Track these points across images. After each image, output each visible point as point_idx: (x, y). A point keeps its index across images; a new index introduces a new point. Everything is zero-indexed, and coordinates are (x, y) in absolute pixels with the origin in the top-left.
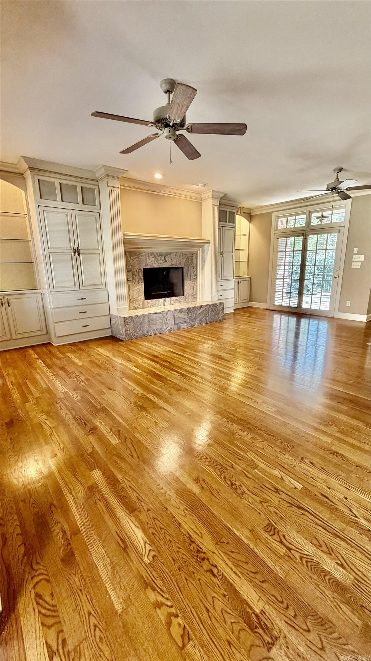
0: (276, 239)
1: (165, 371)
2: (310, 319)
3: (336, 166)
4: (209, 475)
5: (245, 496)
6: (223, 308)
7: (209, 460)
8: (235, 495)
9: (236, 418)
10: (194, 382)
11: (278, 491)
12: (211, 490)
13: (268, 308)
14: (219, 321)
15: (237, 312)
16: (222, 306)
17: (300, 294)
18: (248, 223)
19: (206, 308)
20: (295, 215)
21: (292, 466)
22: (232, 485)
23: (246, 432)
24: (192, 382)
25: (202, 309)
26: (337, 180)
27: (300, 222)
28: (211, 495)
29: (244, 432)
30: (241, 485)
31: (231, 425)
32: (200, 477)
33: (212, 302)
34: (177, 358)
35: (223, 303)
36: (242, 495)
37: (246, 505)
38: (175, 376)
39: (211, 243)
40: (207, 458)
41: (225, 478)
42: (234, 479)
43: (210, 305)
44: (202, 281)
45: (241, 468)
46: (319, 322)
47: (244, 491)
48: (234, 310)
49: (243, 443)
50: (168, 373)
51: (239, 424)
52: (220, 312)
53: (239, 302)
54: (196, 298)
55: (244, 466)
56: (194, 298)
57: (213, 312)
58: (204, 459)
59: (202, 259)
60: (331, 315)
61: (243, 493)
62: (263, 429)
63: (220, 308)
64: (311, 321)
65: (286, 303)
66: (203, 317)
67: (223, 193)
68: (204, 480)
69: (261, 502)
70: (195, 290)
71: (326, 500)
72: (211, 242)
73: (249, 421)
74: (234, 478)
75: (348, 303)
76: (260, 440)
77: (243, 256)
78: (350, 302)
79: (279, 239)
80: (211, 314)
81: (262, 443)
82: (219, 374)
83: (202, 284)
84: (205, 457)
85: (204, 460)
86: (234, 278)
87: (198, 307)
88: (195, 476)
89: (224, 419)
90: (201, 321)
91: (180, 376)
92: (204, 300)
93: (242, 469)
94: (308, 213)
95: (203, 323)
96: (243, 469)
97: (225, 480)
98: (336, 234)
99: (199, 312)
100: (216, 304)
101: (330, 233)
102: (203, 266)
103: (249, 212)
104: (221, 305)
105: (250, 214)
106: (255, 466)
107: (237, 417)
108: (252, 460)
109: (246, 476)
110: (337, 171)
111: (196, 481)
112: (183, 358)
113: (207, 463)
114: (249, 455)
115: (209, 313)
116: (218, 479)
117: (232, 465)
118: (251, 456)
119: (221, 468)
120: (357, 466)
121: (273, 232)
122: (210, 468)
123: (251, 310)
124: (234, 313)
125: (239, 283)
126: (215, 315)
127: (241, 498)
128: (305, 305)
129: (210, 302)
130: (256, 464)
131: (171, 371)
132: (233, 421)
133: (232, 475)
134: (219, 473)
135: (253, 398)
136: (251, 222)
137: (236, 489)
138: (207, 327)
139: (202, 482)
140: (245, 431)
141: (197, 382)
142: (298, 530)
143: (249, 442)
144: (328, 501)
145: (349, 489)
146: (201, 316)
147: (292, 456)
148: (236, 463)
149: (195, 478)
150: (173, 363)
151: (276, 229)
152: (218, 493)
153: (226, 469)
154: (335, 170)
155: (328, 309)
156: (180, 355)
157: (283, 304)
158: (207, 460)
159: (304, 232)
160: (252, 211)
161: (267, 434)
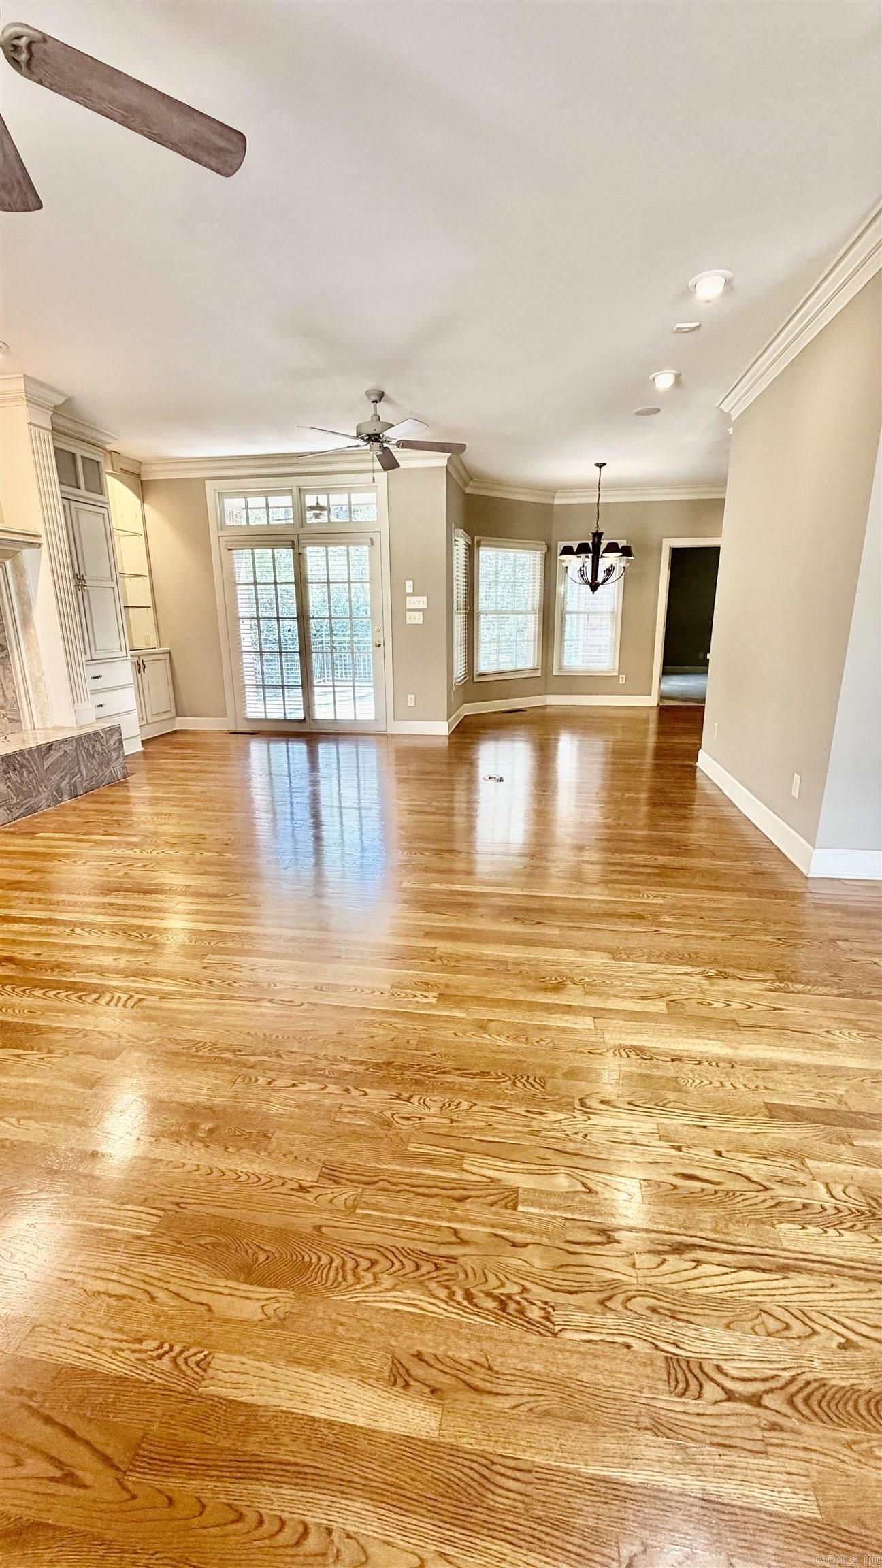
0: (224, 551)
1: (15, 999)
2: (336, 742)
3: (370, 384)
4: (420, 1321)
5: (557, 1316)
6: (121, 741)
7: (384, 1264)
8: (534, 1339)
9: (361, 1069)
10: (152, 1001)
11: (609, 1237)
12: (462, 1376)
13: (233, 729)
14: (114, 783)
15: (152, 748)
16: (116, 737)
17: (307, 686)
18: (138, 502)
19: (68, 748)
20: (266, 494)
21: (580, 1136)
22: (503, 1306)
23: (415, 1099)
24: (144, 1003)
25: (55, 755)
26: (375, 418)
27: (280, 511)
28: (477, 1397)
29: (409, 1100)
30: (525, 1290)
31: (363, 1099)
32: (399, 1354)
33: (81, 727)
34: (33, 934)
35: (118, 729)
36: (548, 1319)
37: (584, 1348)
38: (65, 1004)
39: (44, 547)
40: (374, 1263)
41: (469, 1296)
42: (494, 1282)
43: (78, 740)
44: (30, 667)
45: (484, 1225)
46: (357, 747)
47: (546, 1303)
48: (143, 742)
49: (433, 1139)
50: (28, 1001)
51: (382, 1083)
52: (114, 755)
53: (150, 721)
54: (19, 721)
55: (486, 1214)
56: (11, 721)
57: (93, 757)
58: (367, 1270)
59: (18, 594)
60: (382, 728)
61: (548, 1308)
62: (449, 1065)
63: (112, 742)
64: (342, 748)
65: (275, 713)
66: (63, 778)
67: (62, 394)
68: (419, 1356)
69: (602, 1302)
70: (9, 694)
71: (698, 1184)
72: (43, 540)
73: (399, 1061)
74: (491, 1277)
75: (411, 700)
76: (465, 1105)
77: (138, 592)
78: (413, 696)
79: (235, 552)
80: (86, 766)
81: (475, 1108)
82: (221, 945)
83: (32, 675)
84: (365, 1264)
85: (369, 1276)
86: (129, 653)
87: (39, 748)
88: (382, 1365)
89: (332, 1088)
90: (59, 791)
91: (89, 999)
92: (49, 724)
93: (488, 1230)
94: (295, 490)
95: (66, 797)
96: (493, 1226)
97: (476, 1305)
98: (366, 548)
99: (46, 764)
100: (96, 734)
101: (355, 544)
102: (27, 620)
103: (136, 471)
104: (112, 735)
105: (138, 476)
106: (510, 1198)
107: (361, 1063)
108: (492, 1180)
109: (514, 1245)
110: (374, 398)
111: (400, 1382)
112: (62, 929)
113: (387, 1281)
114: (474, 1169)
115: (79, 763)
116: (452, 1313)
117: (456, 1232)
118: (481, 1168)
119: (437, 1268)
120: (673, 1060)
121: (214, 533)
122: (409, 1293)
123: (180, 739)
124: (144, 753)
125: (140, 667)
126: (100, 765)
127: (555, 1335)
128: (322, 713)
129: (71, 728)
130: (507, 1188)
131: (39, 993)
132: (360, 1082)
133: (478, 1271)
134: (443, 1293)
135: (358, 983)
136: (146, 501)
137: (522, 1312)
138: (83, 806)
139: (418, 1370)
140: (411, 1097)
141: (163, 996)
142: (725, 1321)
143: (443, 1125)
144: (704, 1185)
145: (705, 1127)
146: (56, 778)
147: (560, 1107)
148: (462, 1220)
149: (386, 1374)
150: (26, 957)
151: (222, 526)
152: (490, 1368)
153: (452, 1259)
154: (368, 394)
155: (372, 717)
156: (41, 921)
157: (270, 716)
158: (376, 1269)
159: (295, 538)
160: (143, 468)
161: (465, 1075)
